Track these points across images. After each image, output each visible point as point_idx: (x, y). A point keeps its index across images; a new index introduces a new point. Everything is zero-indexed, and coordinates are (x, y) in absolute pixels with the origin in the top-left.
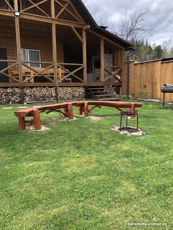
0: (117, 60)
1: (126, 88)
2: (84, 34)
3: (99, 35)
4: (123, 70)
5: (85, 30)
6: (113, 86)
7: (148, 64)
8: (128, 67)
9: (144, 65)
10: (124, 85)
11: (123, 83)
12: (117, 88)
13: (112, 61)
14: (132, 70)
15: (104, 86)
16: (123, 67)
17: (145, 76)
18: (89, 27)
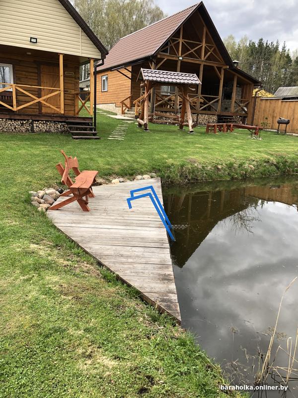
0: (246, 93)
1: (251, 119)
2: (223, 71)
3: (234, 73)
4: (250, 103)
5: (224, 69)
6: (240, 117)
7: (272, 101)
8: (255, 101)
9: (268, 101)
10: (250, 116)
11: (249, 115)
12: (244, 119)
13: (241, 94)
14: (258, 104)
15: (232, 116)
16: (250, 101)
17: (268, 110)
18: (228, 67)
